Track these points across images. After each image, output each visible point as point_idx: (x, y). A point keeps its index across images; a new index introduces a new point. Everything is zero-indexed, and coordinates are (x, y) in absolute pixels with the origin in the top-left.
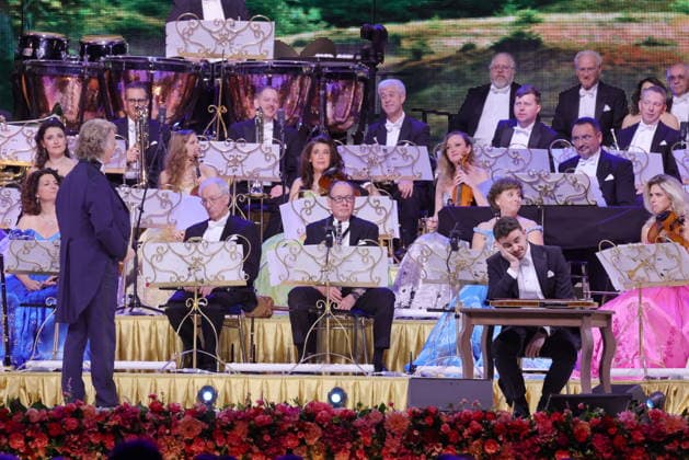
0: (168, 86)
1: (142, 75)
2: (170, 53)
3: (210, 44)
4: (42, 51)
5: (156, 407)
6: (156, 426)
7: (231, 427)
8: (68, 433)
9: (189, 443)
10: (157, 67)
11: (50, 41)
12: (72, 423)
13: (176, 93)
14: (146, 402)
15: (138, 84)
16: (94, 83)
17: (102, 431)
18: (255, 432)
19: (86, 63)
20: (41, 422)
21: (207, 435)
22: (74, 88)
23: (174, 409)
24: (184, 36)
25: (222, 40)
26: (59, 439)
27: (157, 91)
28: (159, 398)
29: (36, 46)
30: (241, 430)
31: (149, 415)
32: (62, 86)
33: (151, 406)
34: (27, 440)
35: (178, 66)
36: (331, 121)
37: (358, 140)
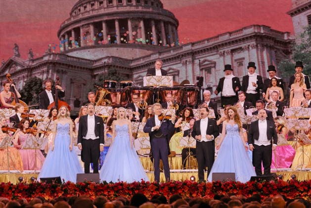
0: (144, 94)
1: (137, 91)
2: (145, 85)
3: (155, 82)
4: (110, 86)
5: (143, 182)
6: (143, 187)
7: (164, 187)
8: (120, 190)
9: (152, 192)
10: (141, 89)
11: (112, 83)
12: (121, 187)
13: (146, 96)
14: (140, 181)
15: (136, 94)
16: (124, 94)
17: (129, 189)
18: (170, 189)
19: (122, 89)
20: (112, 187)
21: (157, 190)
22: (119, 96)
23: (148, 183)
24: (148, 81)
25: (159, 81)
26: (117, 192)
27: (141, 95)
28: (144, 180)
29: (108, 84)
30: (166, 188)
31: (141, 185)
32: (116, 95)
33: (142, 182)
34: (108, 192)
35: (147, 89)
36: (189, 102)
37: (196, 108)
